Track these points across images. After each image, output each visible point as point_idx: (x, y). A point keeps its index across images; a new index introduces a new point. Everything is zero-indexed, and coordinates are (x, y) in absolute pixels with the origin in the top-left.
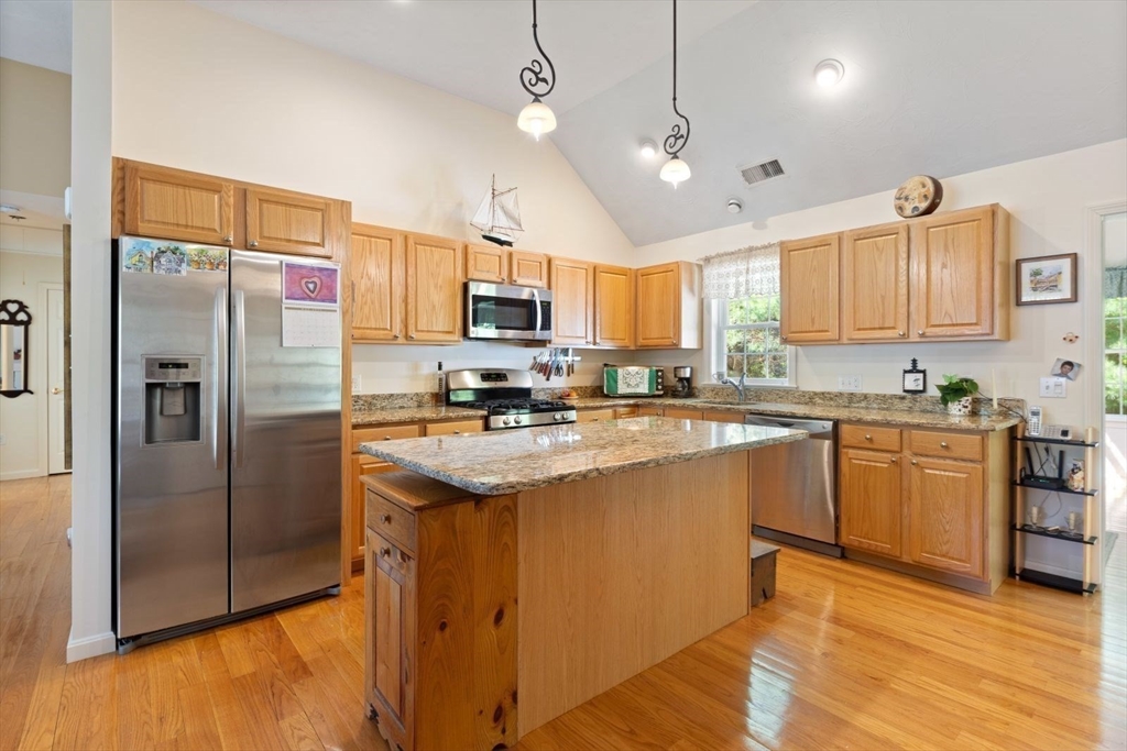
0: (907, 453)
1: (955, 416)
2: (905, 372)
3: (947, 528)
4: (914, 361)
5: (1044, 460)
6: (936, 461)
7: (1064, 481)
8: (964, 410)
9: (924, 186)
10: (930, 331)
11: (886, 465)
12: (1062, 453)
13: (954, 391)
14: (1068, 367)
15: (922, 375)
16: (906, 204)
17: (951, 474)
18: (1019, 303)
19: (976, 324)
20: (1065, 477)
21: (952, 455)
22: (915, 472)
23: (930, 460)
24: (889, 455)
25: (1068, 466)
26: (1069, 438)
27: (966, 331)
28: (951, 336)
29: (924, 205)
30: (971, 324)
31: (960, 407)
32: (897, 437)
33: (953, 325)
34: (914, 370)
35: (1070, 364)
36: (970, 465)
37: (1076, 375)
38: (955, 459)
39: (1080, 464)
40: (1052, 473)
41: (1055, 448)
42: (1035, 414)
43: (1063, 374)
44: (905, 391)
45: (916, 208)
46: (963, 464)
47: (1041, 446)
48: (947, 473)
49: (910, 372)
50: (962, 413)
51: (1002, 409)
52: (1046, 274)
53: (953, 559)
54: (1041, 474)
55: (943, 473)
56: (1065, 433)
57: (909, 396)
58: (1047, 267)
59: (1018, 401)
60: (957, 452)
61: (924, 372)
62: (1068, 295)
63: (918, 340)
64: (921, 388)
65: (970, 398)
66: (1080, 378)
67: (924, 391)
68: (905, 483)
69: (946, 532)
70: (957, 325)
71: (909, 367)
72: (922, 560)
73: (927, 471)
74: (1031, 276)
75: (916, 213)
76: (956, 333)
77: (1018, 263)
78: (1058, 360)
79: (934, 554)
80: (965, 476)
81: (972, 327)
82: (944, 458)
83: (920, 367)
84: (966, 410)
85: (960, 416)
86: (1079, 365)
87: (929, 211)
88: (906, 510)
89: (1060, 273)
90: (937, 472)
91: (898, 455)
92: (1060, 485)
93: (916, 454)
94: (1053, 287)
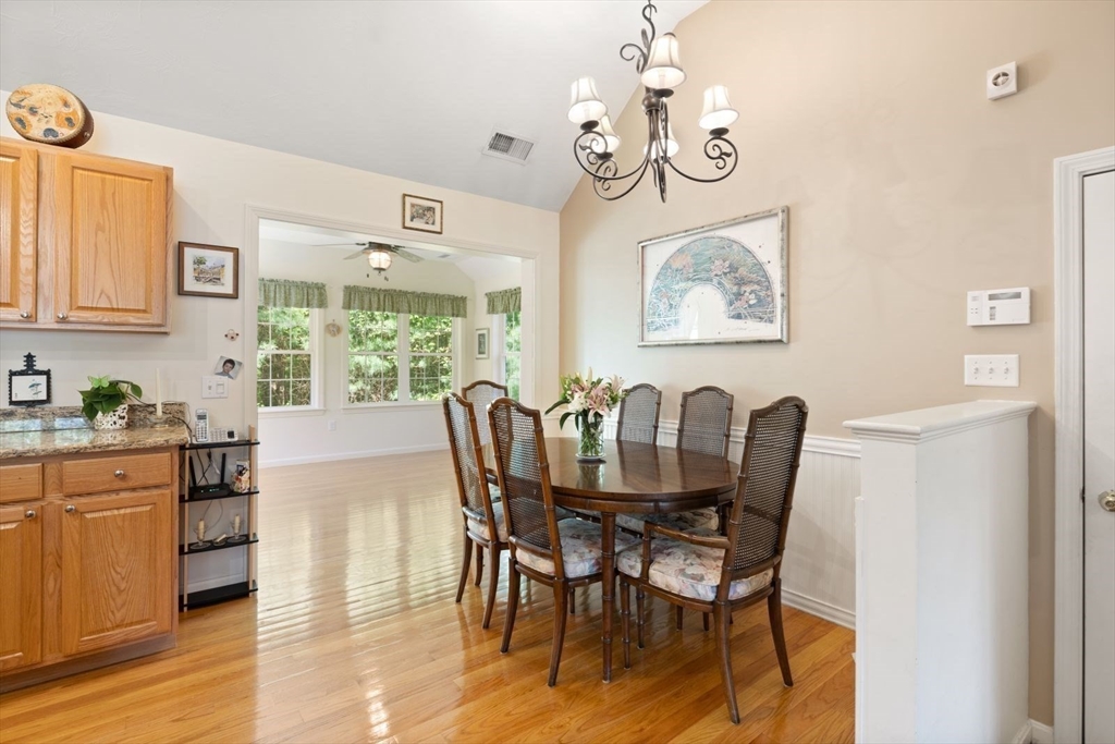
0: (54, 498)
1: (109, 431)
2: (12, 374)
3: (123, 586)
4: (30, 358)
5: (205, 468)
6: (105, 498)
7: (228, 485)
8: (120, 422)
9: (66, 104)
10: (74, 315)
11: (14, 526)
12: (224, 456)
13: (102, 398)
14: (229, 365)
15: (45, 377)
16: (33, 120)
17: (128, 511)
18: (181, 292)
19: (144, 311)
20: (227, 480)
21: (131, 484)
22: (71, 524)
23: (95, 499)
24: (20, 508)
25: (231, 468)
26: (236, 439)
27: (131, 318)
28: (106, 324)
29: (66, 133)
30: (138, 311)
31: (115, 418)
32: (37, 477)
33: (113, 310)
34: (30, 368)
35: (231, 362)
36: (155, 492)
37: (237, 373)
38: (134, 489)
39: (246, 464)
40: (215, 480)
41: (217, 453)
42: (202, 417)
43: (225, 373)
44: (11, 403)
45: (49, 131)
46: (145, 493)
47: (203, 452)
48: (122, 511)
49: (21, 373)
50: (118, 426)
51: (166, 416)
52: (209, 264)
53: (131, 624)
54: (203, 483)
55: (116, 512)
56: (231, 434)
57: (21, 410)
58: (212, 257)
59: (180, 405)
60: (137, 479)
61: (47, 373)
62: (229, 290)
63: (56, 326)
64: (45, 398)
65: (126, 406)
66: (239, 377)
67: (48, 400)
68: (50, 545)
69: (120, 591)
70: (118, 310)
71: (20, 365)
72: (83, 648)
73: (88, 516)
74: (195, 263)
75: (51, 138)
76: (117, 320)
77: (181, 246)
78: (222, 357)
79: (103, 631)
80: (148, 508)
81: (140, 315)
82: (117, 491)
83: (39, 365)
84: (123, 422)
85: (114, 430)
86: (240, 364)
87: (73, 143)
88: (51, 585)
89: (223, 266)
90: (108, 513)
91: (37, 504)
92: (225, 490)
93: (70, 496)
94: (216, 280)
